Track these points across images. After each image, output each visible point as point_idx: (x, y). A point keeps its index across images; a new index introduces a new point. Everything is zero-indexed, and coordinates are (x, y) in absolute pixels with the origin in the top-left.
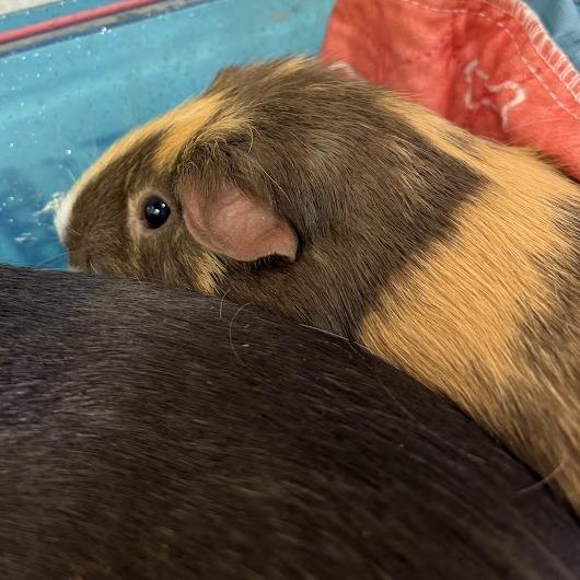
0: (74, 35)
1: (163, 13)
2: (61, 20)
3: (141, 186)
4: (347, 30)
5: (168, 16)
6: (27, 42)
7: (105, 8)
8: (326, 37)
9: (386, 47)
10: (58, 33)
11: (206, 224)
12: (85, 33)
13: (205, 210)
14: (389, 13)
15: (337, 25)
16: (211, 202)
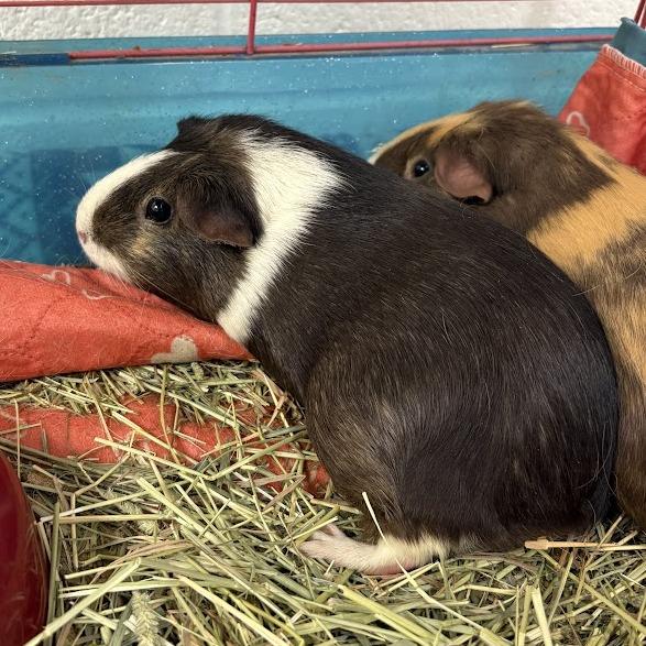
0: (417, 53)
1: (473, 52)
2: (413, 43)
3: (417, 155)
4: (587, 91)
5: (476, 55)
6: (390, 51)
7: (439, 42)
8: (573, 93)
9: (606, 107)
10: (409, 50)
11: (446, 174)
12: (422, 54)
13: (447, 167)
14: (614, 87)
15: (581, 88)
16: (452, 164)
